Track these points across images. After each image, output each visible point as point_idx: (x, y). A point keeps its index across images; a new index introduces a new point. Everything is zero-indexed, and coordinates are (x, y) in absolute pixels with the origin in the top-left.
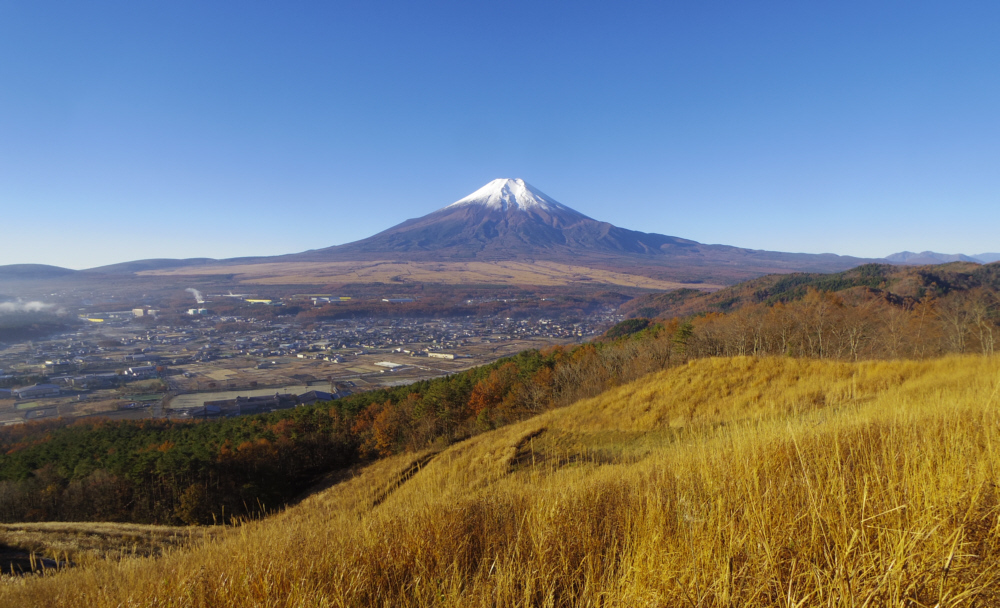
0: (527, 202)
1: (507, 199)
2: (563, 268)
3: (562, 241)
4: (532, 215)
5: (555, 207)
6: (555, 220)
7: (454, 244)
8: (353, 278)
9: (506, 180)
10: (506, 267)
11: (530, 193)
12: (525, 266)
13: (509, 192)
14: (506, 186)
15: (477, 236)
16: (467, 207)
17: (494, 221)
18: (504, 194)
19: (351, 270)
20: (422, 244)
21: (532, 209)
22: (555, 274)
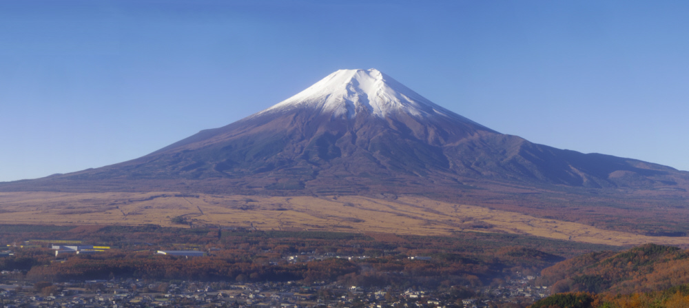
0: (386, 104)
1: (355, 100)
2: (444, 207)
3: (443, 164)
4: (394, 125)
5: (431, 112)
6: (432, 132)
7: (270, 167)
8: (115, 217)
9: (354, 72)
10: (351, 205)
11: (391, 90)
12: (381, 204)
13: (358, 90)
14: (355, 82)
15: (306, 157)
16: (292, 112)
17: (335, 133)
18: (350, 93)
19: (114, 205)
20: (221, 168)
21: (394, 116)
22: (431, 216)
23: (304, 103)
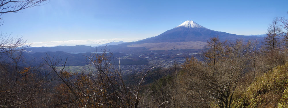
0: (194, 26)
1: (189, 25)
2: (202, 43)
3: (201, 35)
5: (200, 27)
6: (200, 30)
7: (179, 37)
9: (189, 21)
10: (191, 43)
17: (187, 31)
22: (201, 45)
23: (182, 26)
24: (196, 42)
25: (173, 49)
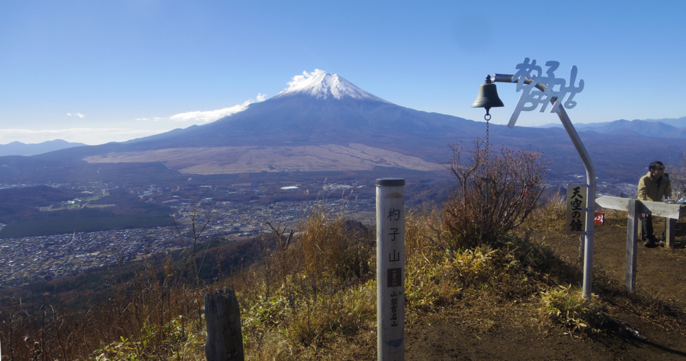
0: (341, 92)
1: (325, 90)
2: (369, 149)
5: (361, 95)
9: (324, 73)
11: (342, 84)
13: (327, 85)
14: (324, 79)
16: (296, 96)
18: (323, 86)
19: (235, 157)
21: (344, 98)
22: (364, 156)
24: (348, 146)
25: (268, 170)
